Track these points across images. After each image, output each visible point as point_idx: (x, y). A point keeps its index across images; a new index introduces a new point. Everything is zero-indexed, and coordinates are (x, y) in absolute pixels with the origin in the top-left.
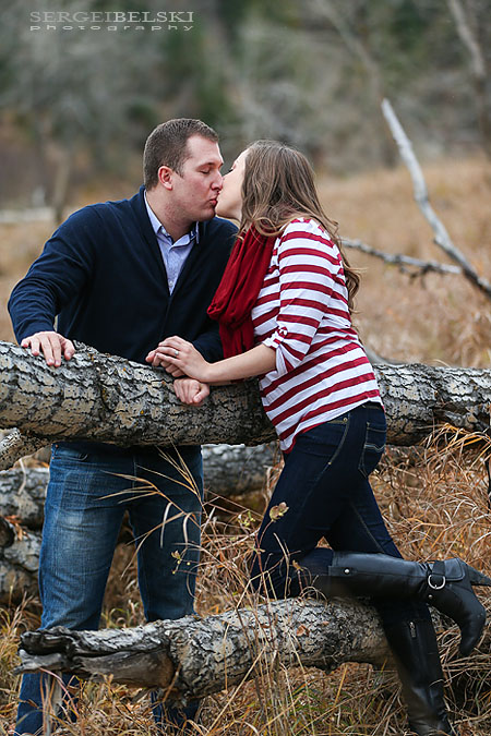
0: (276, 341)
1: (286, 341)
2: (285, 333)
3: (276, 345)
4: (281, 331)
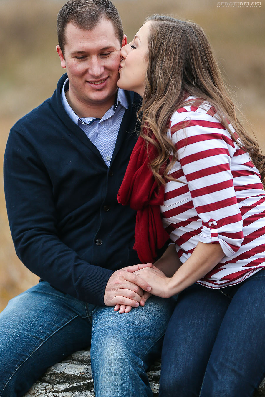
4: (210, 224)
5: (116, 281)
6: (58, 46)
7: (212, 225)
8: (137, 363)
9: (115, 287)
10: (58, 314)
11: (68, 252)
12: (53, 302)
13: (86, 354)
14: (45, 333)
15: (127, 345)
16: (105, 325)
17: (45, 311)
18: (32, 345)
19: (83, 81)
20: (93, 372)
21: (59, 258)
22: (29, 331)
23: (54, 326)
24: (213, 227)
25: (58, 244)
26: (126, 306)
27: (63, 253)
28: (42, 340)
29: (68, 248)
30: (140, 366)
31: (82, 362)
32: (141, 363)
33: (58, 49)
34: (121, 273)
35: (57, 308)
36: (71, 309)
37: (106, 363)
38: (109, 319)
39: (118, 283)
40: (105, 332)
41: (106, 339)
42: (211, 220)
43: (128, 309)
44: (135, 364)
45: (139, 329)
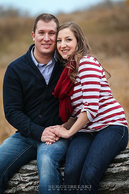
0: (85, 108)
1: (89, 107)
2: (87, 104)
3: (85, 110)
4: (85, 104)
5: (46, 132)
6: (33, 32)
7: (86, 104)
8: (55, 164)
9: (46, 135)
10: (24, 146)
11: (27, 118)
12: (22, 141)
13: (35, 161)
14: (19, 154)
15: (51, 157)
16: (42, 149)
17: (19, 144)
18: (14, 158)
19: (41, 44)
20: (38, 168)
21: (23, 121)
22: (13, 153)
23: (22, 150)
24: (86, 105)
25: (23, 115)
26: (50, 142)
27: (25, 119)
28: (18, 157)
29: (27, 117)
30: (57, 165)
31: (34, 164)
32: (57, 164)
33: (33, 33)
34: (48, 129)
35: (23, 143)
36: (29, 143)
37: (43, 165)
38: (44, 147)
39: (47, 133)
40: (42, 152)
41: (43, 155)
42: (86, 102)
43: (51, 143)
44: (55, 165)
45: (56, 150)
